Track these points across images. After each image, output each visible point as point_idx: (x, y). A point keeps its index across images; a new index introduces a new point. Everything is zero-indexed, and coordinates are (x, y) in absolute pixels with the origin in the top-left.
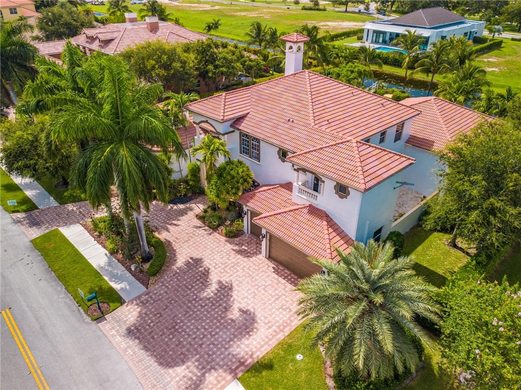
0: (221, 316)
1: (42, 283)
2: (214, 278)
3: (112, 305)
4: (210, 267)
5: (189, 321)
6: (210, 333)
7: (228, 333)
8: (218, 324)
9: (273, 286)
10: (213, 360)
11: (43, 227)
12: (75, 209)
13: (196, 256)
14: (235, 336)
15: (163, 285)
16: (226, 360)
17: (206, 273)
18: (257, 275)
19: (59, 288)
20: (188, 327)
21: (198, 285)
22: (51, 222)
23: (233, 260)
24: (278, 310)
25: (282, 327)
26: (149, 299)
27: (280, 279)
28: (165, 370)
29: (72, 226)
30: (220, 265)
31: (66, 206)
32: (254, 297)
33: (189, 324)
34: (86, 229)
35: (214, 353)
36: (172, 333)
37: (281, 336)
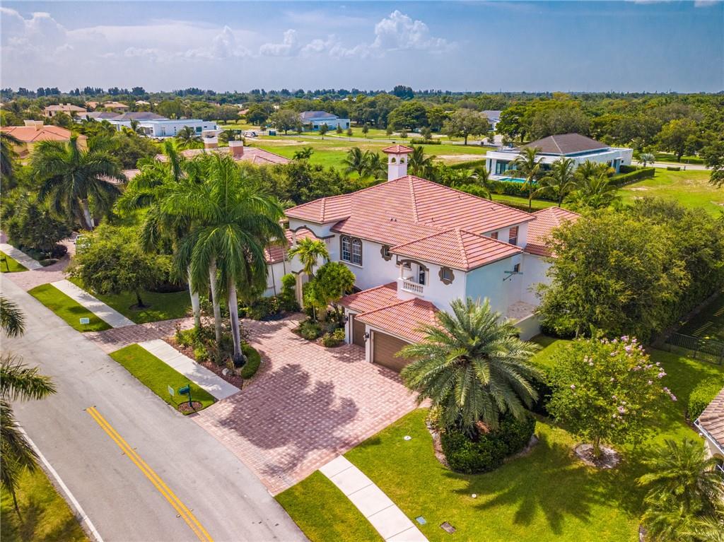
0: (322, 409)
1: (125, 388)
2: (313, 380)
3: (204, 403)
4: (309, 371)
5: (288, 414)
6: (312, 422)
7: (331, 422)
8: (320, 415)
9: (378, 385)
10: (316, 442)
11: (120, 343)
12: (154, 327)
13: (293, 362)
14: (339, 424)
15: (258, 386)
16: (329, 442)
17: (305, 377)
18: (361, 376)
19: (145, 391)
20: (288, 418)
21: (296, 385)
22: (129, 338)
23: (334, 365)
24: (384, 402)
25: (388, 416)
26: (244, 398)
27: (386, 379)
28: (266, 451)
29: (152, 341)
30: (320, 369)
31: (144, 325)
32: (358, 393)
33: (288, 416)
34: (169, 343)
35: (316, 437)
36: (271, 423)
37: (388, 423)
